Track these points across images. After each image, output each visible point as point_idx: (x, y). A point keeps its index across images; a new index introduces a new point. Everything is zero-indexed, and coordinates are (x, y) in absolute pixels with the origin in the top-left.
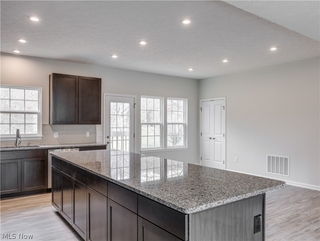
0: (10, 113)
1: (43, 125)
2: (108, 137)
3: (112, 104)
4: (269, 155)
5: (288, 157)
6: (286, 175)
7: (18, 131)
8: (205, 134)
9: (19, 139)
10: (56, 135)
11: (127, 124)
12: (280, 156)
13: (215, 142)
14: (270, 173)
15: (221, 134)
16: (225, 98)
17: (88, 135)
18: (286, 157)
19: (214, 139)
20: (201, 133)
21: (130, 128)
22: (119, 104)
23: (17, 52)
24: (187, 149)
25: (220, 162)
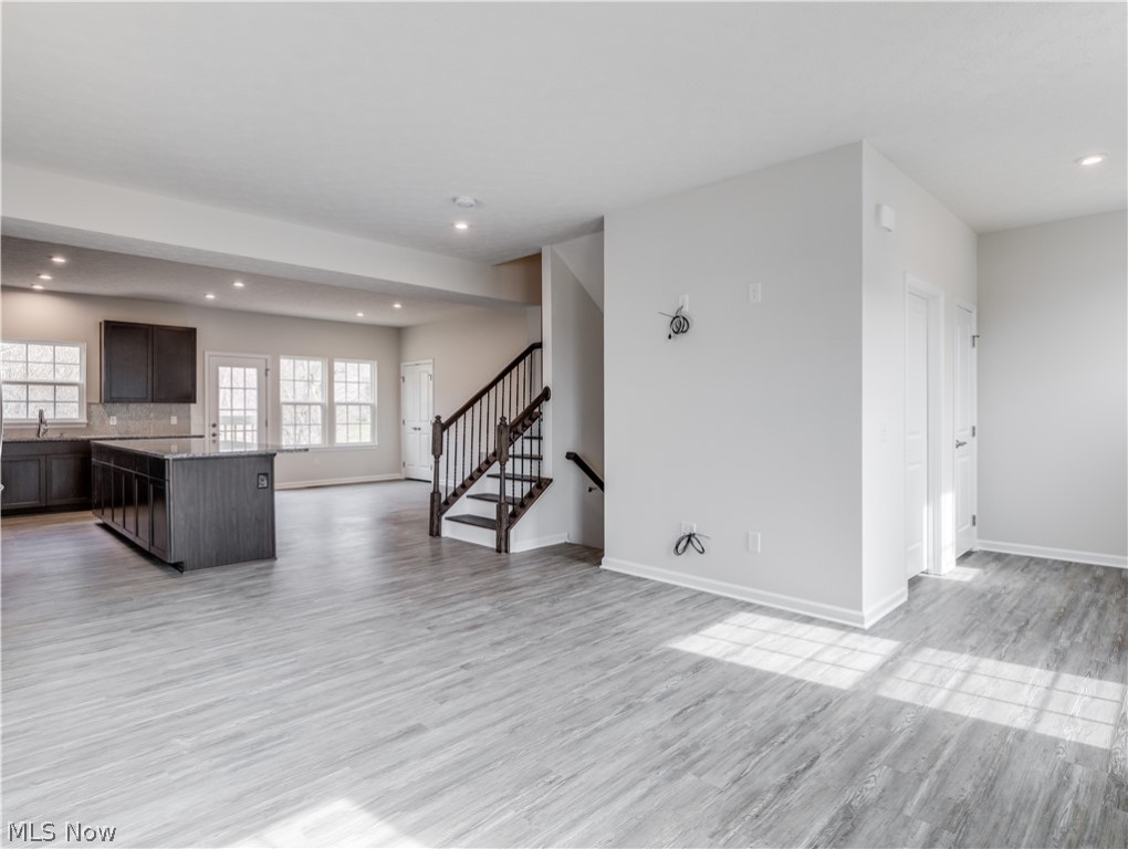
0: (27, 384)
1: (89, 404)
2: (214, 426)
3: (221, 369)
7: (41, 413)
8: (408, 421)
9: (43, 427)
10: (113, 421)
11: (253, 403)
13: (421, 435)
15: (428, 421)
16: (433, 359)
17: (174, 420)
19: (419, 429)
20: (404, 420)
21: (259, 411)
22: (235, 369)
23: (38, 287)
24: (377, 447)
25: (428, 467)
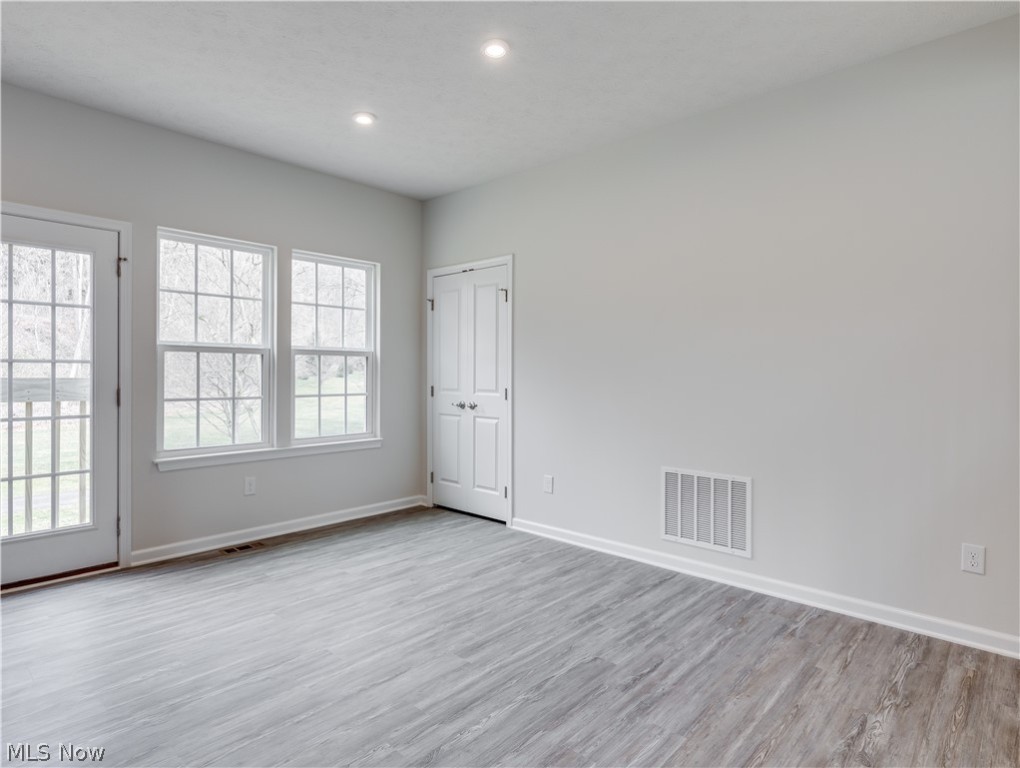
4: (671, 470)
5: (747, 480)
6: (738, 552)
8: (444, 390)
12: (713, 475)
13: (478, 420)
14: (673, 538)
15: (496, 390)
16: (510, 257)
18: (739, 479)
19: (473, 407)
20: (432, 388)
24: (379, 445)
25: (495, 489)
